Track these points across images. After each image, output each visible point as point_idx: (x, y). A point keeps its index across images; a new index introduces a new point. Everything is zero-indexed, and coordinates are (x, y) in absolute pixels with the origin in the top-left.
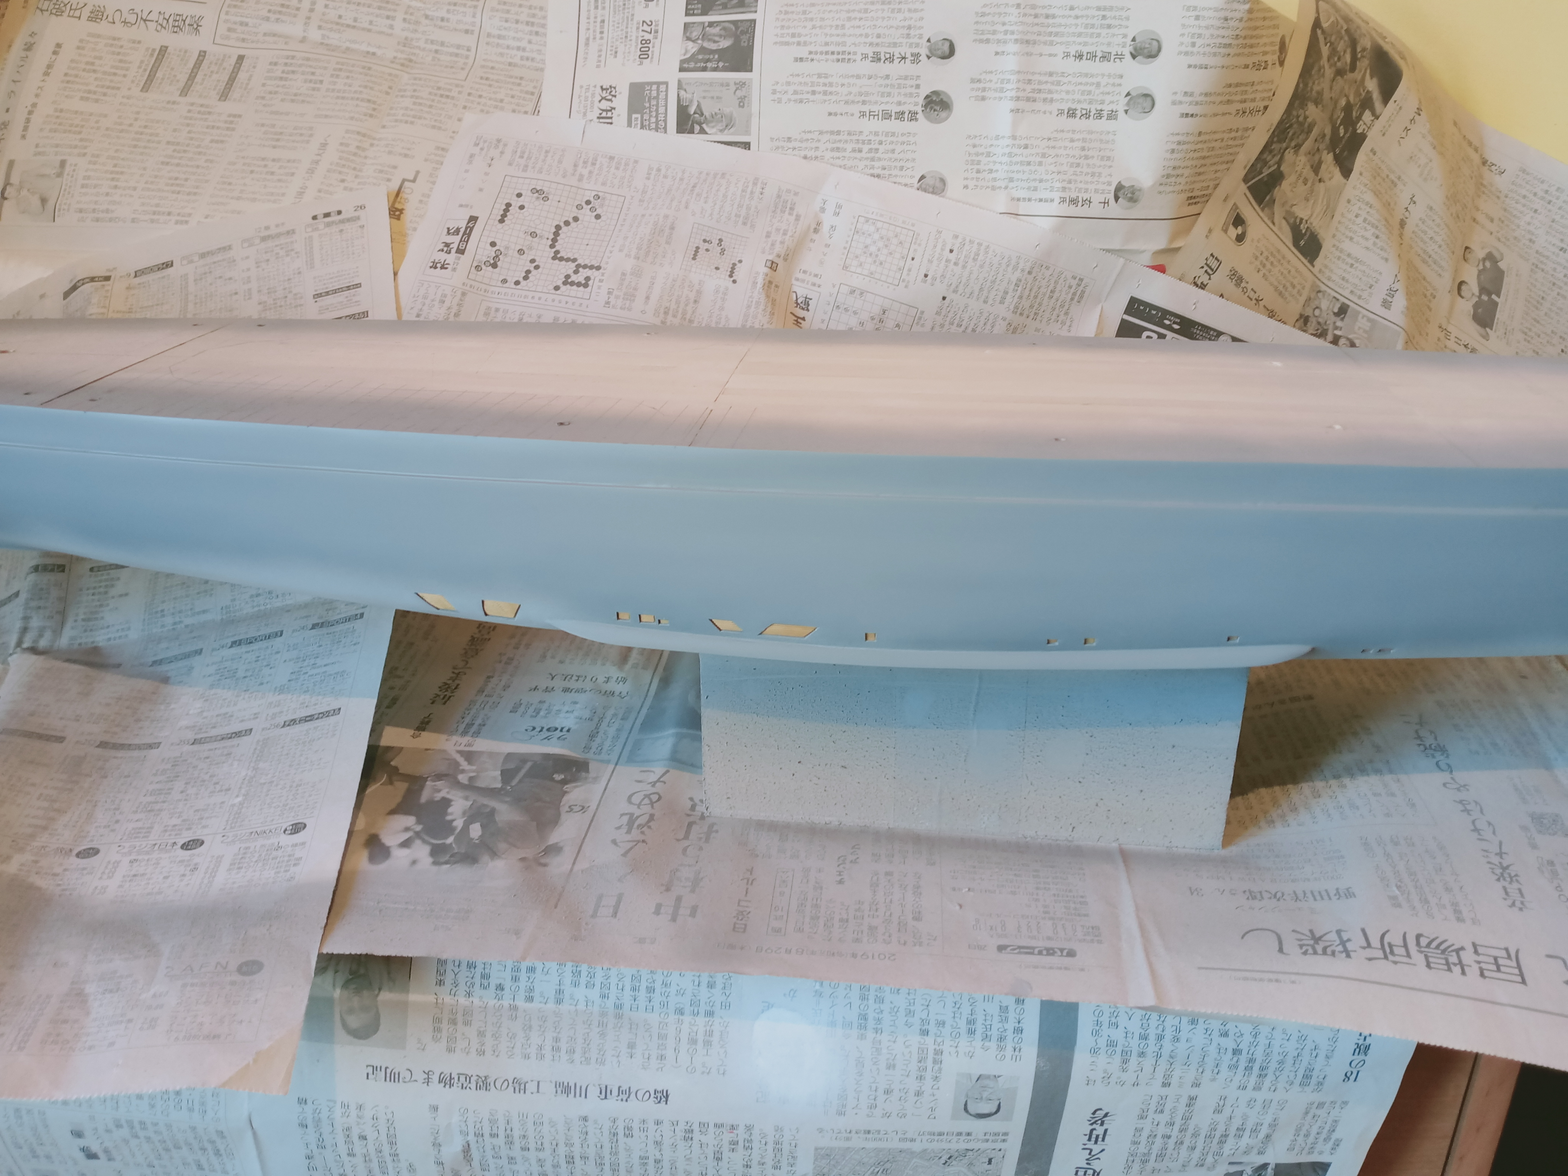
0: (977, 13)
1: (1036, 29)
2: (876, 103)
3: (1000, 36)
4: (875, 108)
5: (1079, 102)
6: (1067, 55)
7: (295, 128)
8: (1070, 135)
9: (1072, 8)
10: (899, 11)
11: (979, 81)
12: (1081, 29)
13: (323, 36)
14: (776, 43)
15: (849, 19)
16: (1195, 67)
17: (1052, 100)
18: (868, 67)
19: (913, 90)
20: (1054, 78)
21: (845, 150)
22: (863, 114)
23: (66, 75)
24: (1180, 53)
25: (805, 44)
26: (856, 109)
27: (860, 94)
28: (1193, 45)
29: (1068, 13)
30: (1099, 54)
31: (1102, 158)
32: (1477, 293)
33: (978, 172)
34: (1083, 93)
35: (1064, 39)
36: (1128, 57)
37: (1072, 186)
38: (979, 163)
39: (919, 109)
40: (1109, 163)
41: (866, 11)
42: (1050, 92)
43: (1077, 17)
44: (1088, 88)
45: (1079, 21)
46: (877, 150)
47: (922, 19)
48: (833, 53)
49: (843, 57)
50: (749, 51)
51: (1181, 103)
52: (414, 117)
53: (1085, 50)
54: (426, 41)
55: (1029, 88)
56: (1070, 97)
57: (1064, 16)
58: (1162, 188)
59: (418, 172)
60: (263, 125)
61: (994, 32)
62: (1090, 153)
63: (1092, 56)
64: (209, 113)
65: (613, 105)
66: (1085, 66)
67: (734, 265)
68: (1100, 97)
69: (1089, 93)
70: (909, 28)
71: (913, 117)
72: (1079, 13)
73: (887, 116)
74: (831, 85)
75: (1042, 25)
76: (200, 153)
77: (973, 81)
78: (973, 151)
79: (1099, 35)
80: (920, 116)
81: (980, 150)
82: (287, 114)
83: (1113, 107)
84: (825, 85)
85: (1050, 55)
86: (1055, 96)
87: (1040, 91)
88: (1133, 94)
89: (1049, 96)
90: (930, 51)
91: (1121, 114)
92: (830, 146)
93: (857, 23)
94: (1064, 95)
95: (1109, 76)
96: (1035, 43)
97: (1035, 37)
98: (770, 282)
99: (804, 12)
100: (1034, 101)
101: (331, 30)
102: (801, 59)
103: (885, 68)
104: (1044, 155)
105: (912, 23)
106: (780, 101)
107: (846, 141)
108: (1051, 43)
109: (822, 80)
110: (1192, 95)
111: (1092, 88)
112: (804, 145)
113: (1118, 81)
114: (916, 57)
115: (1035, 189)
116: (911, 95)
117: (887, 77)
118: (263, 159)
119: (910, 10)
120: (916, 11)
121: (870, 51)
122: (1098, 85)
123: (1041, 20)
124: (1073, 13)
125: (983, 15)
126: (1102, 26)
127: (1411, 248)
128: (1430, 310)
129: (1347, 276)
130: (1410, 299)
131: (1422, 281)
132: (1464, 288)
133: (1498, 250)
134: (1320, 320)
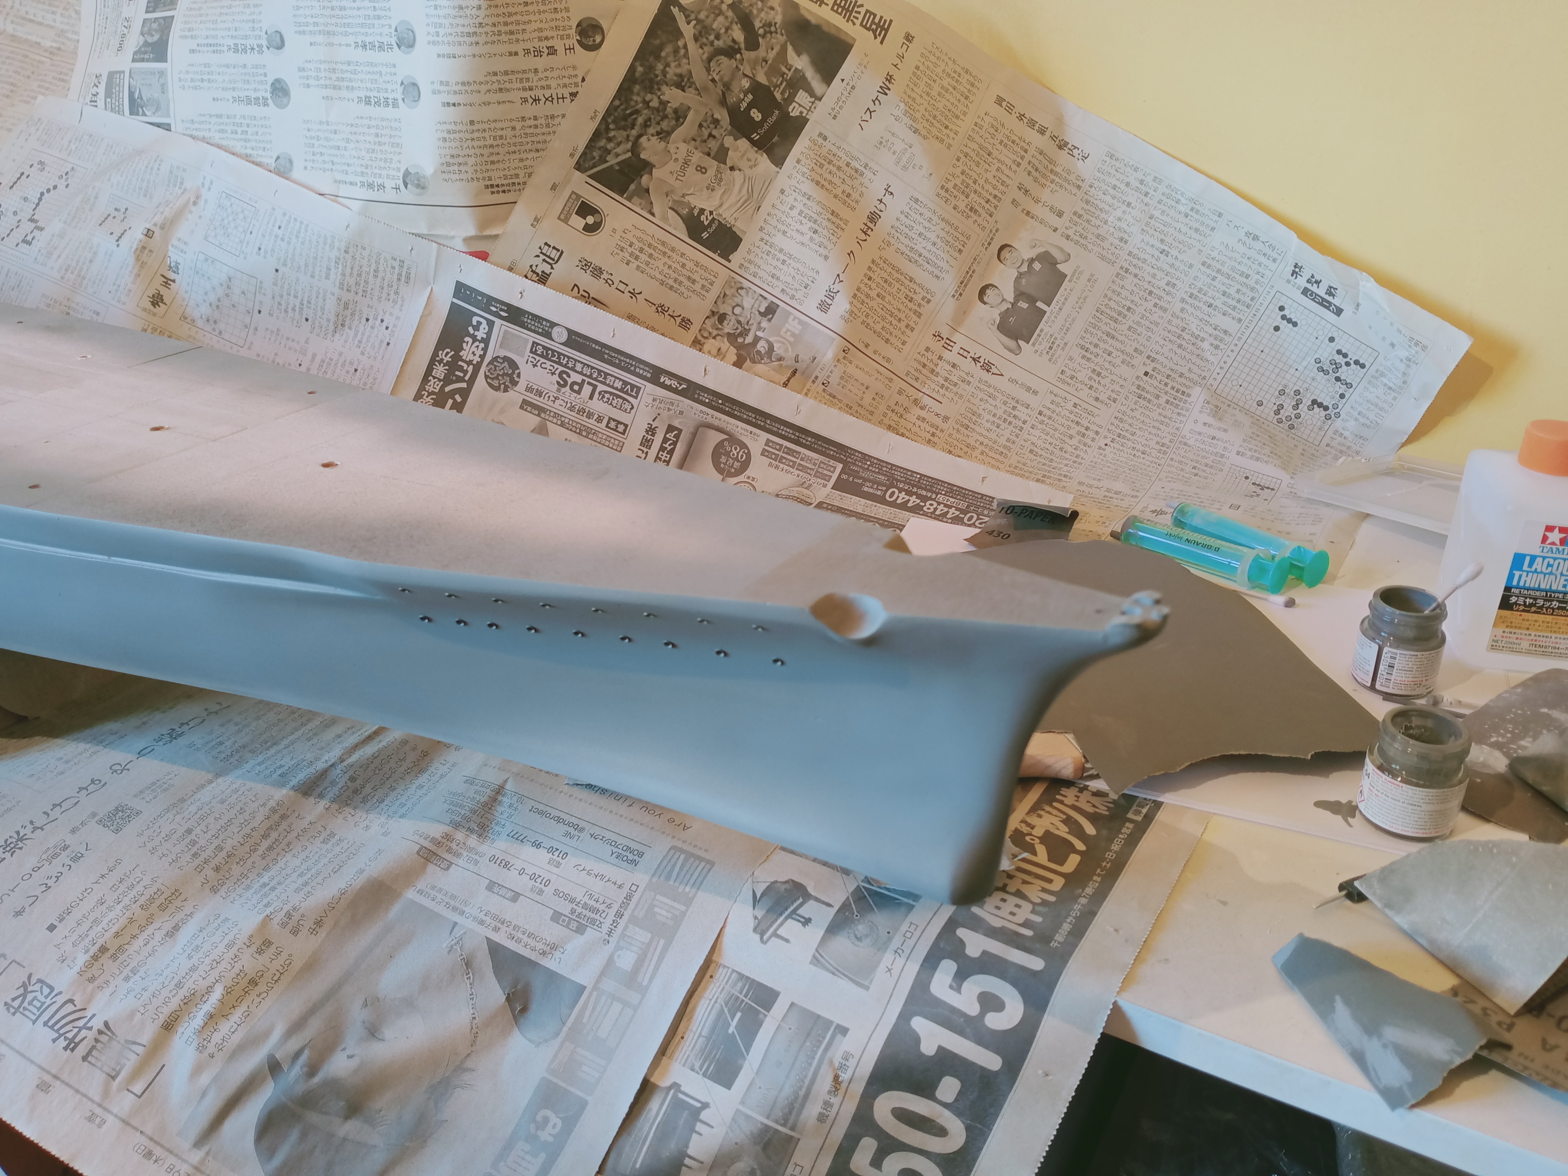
0: (294, 8)
1: (334, 21)
2: (241, 89)
3: (311, 28)
4: (241, 94)
5: (370, 90)
6: (357, 45)
8: (367, 122)
10: (248, 6)
11: (303, 70)
12: (362, 20)
14: (180, 38)
16: (444, 56)
17: (352, 88)
18: (232, 57)
19: (263, 78)
20: (351, 67)
22: (234, 100)
24: (430, 42)
25: (196, 37)
26: (229, 95)
27: (230, 81)
29: (353, 5)
30: (377, 44)
31: (393, 145)
32: (1010, 297)
33: (313, 154)
34: (372, 81)
35: (353, 30)
36: (395, 47)
37: (369, 171)
38: (312, 145)
39: (268, 95)
40: (397, 150)
41: (230, 7)
42: (350, 80)
43: (358, 9)
44: (375, 77)
45: (361, 13)
47: (261, 13)
48: (211, 45)
49: (217, 49)
50: (167, 44)
51: (441, 92)
53: (367, 40)
56: (365, 85)
57: (350, 8)
58: (446, 176)
61: (307, 24)
62: (383, 140)
63: (373, 46)
65: (98, 90)
66: (369, 55)
67: (124, 231)
68: (385, 86)
69: (377, 81)
70: (253, 21)
71: (266, 102)
72: (359, 5)
73: (249, 101)
74: (213, 73)
75: (338, 17)
77: (299, 70)
78: (309, 134)
79: (374, 26)
80: (270, 102)
81: (314, 133)
84: (207, 74)
85: (346, 45)
86: (355, 84)
87: (342, 79)
88: (405, 83)
89: (350, 84)
90: (269, 42)
91: (400, 102)
94: (360, 84)
95: (386, 65)
96: (334, 34)
97: (334, 28)
98: (143, 248)
100: (339, 88)
102: (193, 51)
104: (348, 141)
105: (254, 17)
106: (183, 86)
108: (345, 34)
109: (207, 69)
110: (448, 84)
113: (393, 70)
115: (346, 172)
117: (245, 66)
119: (254, 6)
120: (257, 6)
121: (231, 43)
122: (381, 74)
125: (298, 8)
126: (375, 17)
127: (889, 244)
128: (920, 315)
129: (778, 274)
130: (863, 303)
131: (907, 282)
132: (988, 292)
133: (1062, 250)
134: (741, 319)
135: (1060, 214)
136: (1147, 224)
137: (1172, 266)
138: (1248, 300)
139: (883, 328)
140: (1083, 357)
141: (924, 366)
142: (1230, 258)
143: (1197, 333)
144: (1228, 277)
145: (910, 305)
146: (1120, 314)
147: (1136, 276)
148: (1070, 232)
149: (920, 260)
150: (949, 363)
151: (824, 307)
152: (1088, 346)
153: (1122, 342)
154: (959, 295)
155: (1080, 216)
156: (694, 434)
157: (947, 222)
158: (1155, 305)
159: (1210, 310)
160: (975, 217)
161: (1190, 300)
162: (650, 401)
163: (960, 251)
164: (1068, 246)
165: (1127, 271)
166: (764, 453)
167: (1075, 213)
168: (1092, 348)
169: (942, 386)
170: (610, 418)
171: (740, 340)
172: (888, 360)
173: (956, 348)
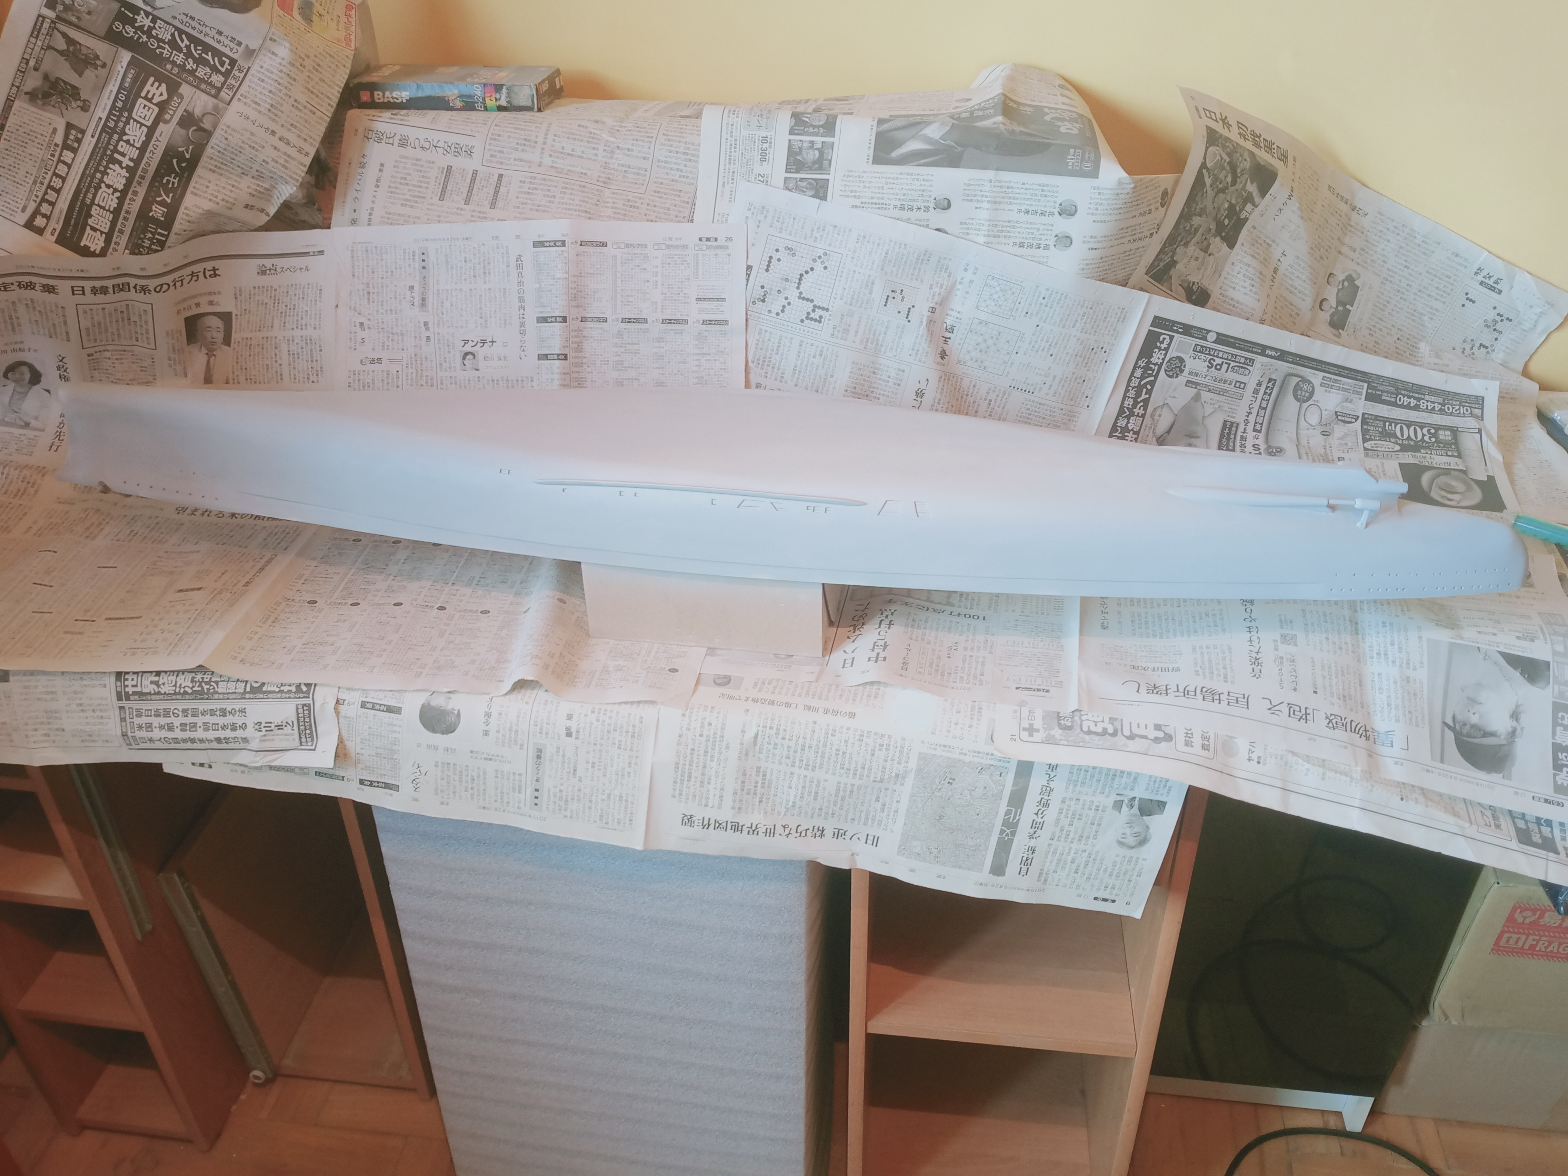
0: (965, 184)
1: (998, 194)
3: (978, 198)
5: (1026, 238)
6: (1020, 211)
9: (1023, 184)
11: (965, 223)
12: (1028, 197)
15: (887, 183)
16: (1098, 221)
17: (1010, 237)
18: (897, 213)
20: (1012, 224)
23: (390, 187)
24: (1089, 213)
25: (859, 197)
28: (1097, 209)
29: (1021, 186)
30: (1039, 212)
32: (1334, 305)
34: (1028, 233)
35: (1018, 201)
36: (1057, 214)
42: (1009, 232)
43: (1026, 189)
44: (1031, 231)
45: (1028, 192)
47: (931, 185)
48: (876, 204)
49: (882, 207)
51: (1090, 241)
53: (1031, 209)
54: (619, 165)
55: (995, 229)
56: (1020, 235)
57: (1019, 188)
61: (975, 195)
63: (1035, 212)
64: (484, 218)
66: (1030, 218)
68: (1040, 237)
69: (1033, 234)
70: (923, 191)
72: (1028, 187)
77: (961, 222)
79: (1039, 200)
85: (1009, 210)
86: (1011, 235)
87: (1002, 231)
88: (1059, 236)
89: (1007, 234)
90: (936, 205)
91: (1052, 247)
93: (891, 186)
94: (1017, 234)
95: (1045, 225)
96: (999, 203)
99: (859, 177)
100: (999, 237)
101: (557, 157)
102: (857, 207)
103: (907, 214)
105: (924, 188)
108: (1010, 203)
110: (1095, 237)
111: (1034, 231)
113: (1050, 228)
117: (909, 219)
119: (924, 180)
120: (928, 180)
121: (898, 203)
122: (1038, 229)
124: (1024, 186)
125: (968, 185)
126: (1040, 195)
132: (1324, 303)
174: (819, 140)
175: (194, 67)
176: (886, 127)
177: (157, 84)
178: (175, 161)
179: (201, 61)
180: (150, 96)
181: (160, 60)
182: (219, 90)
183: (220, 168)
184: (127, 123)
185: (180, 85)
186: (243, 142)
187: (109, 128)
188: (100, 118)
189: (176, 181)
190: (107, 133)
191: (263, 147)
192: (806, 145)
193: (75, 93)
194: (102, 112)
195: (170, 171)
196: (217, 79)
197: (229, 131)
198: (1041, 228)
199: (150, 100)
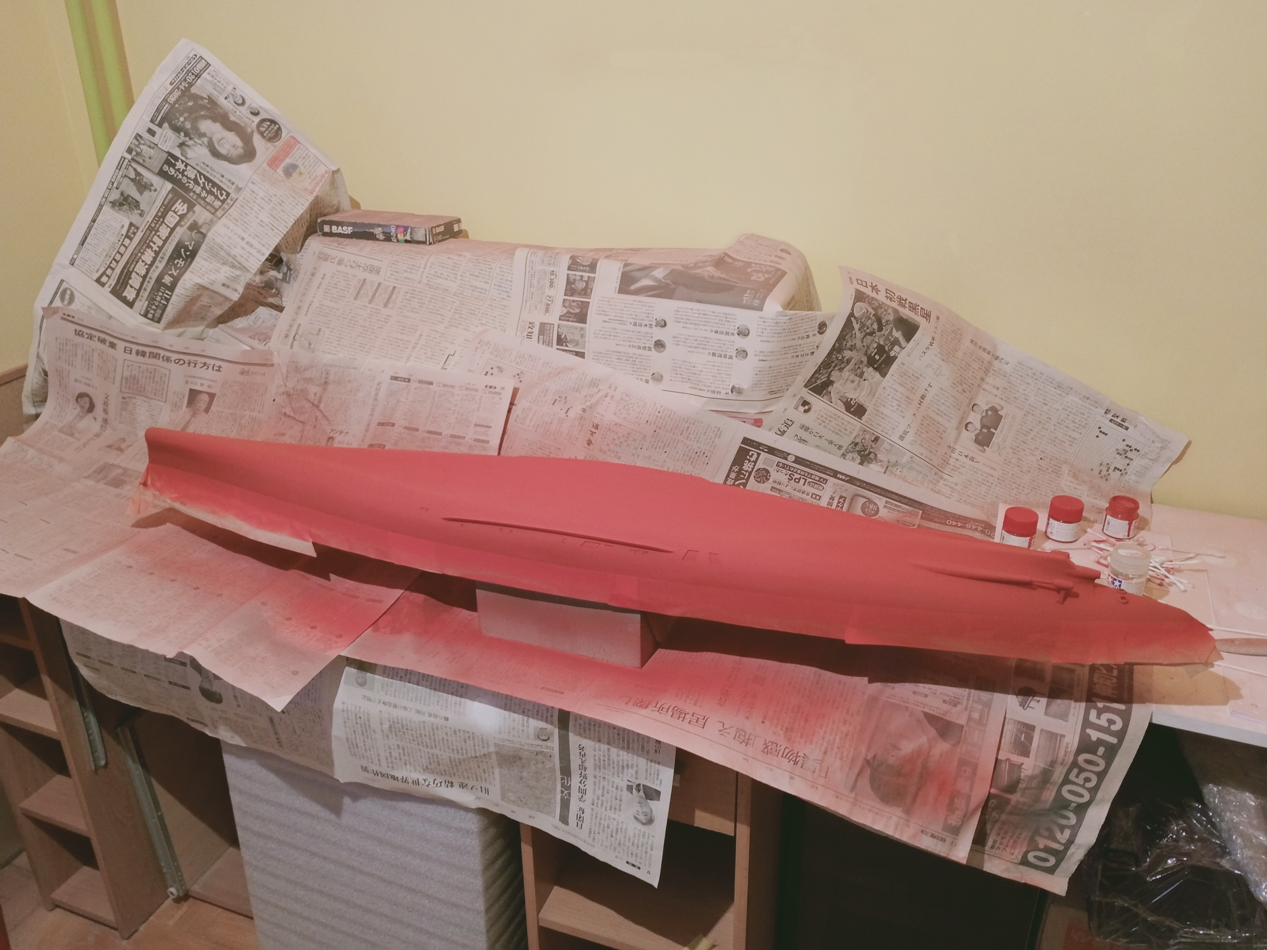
0: (675, 311)
1: (699, 319)
2: (635, 342)
3: (684, 321)
4: (635, 344)
5: (717, 350)
6: (712, 331)
7: (411, 325)
8: (713, 364)
9: (714, 312)
10: (645, 306)
11: (677, 338)
12: (717, 321)
13: (428, 281)
14: (596, 314)
15: (625, 307)
16: (764, 341)
17: (706, 349)
18: (631, 327)
19: (650, 339)
20: (707, 340)
21: (622, 359)
22: (630, 346)
23: (326, 289)
24: (757, 335)
25: (608, 315)
26: (627, 343)
27: (629, 338)
28: (763, 333)
29: (712, 314)
30: (725, 332)
31: (726, 375)
32: (979, 427)
33: (676, 374)
34: (718, 347)
35: (711, 324)
36: (736, 334)
37: (713, 385)
38: (676, 370)
39: (652, 346)
40: (729, 377)
41: (632, 304)
42: (705, 345)
43: (716, 316)
44: (720, 345)
45: (717, 318)
46: (635, 361)
47: (653, 310)
48: (618, 320)
49: (622, 322)
50: (586, 314)
51: (758, 355)
52: (459, 324)
53: (719, 330)
54: (469, 286)
55: (696, 343)
56: (713, 348)
57: (711, 315)
58: (753, 389)
59: (455, 352)
60: (399, 322)
61: (682, 319)
62: (721, 372)
63: (722, 333)
64: (379, 313)
65: (533, 331)
66: (719, 336)
67: (569, 409)
68: (726, 350)
69: (721, 347)
70: (648, 313)
71: (650, 349)
72: (717, 315)
73: (639, 348)
74: (617, 333)
75: (702, 318)
76: (373, 333)
77: (674, 337)
78: (674, 365)
79: (724, 324)
80: (653, 349)
81: (677, 365)
82: (409, 317)
83: (731, 354)
84: (615, 333)
85: (705, 330)
86: (707, 347)
87: (701, 344)
88: (739, 350)
89: (705, 347)
90: (656, 323)
91: (734, 357)
92: (617, 357)
93: (628, 309)
94: (710, 347)
95: (729, 341)
96: (699, 325)
97: (699, 322)
98: (582, 417)
99: (609, 301)
100: (698, 348)
101: (431, 278)
102: (606, 322)
103: (638, 329)
104: (701, 371)
105: (649, 312)
106: (597, 337)
107: (623, 356)
108: (706, 325)
109: (614, 331)
110: (763, 352)
111: (722, 345)
112: (606, 356)
113: (732, 344)
114: (651, 325)
115: (698, 385)
116: (649, 340)
117: (639, 332)
118: (397, 339)
119: (649, 306)
120: (651, 307)
121: (632, 321)
122: (724, 344)
123: (702, 316)
124: (714, 314)
125: (678, 311)
126: (725, 321)
127: (929, 408)
128: (941, 438)
129: (880, 423)
130: (920, 436)
131: (937, 424)
132: (969, 425)
133: (999, 405)
134: (864, 444)
135: (998, 389)
136: (1037, 392)
137: (1049, 410)
138: (1084, 424)
139: (928, 446)
140: (1013, 452)
141: (945, 461)
142: (1076, 407)
143: (1062, 439)
144: (1075, 415)
145: (938, 434)
146: (1027, 432)
147: (1033, 415)
148: (1003, 397)
149: (942, 414)
150: (954, 459)
151: (902, 438)
152: (1014, 447)
153: (1030, 445)
154: (958, 428)
155: (1006, 389)
156: (852, 499)
157: (954, 398)
158: (1043, 428)
159: (1067, 429)
160: (964, 394)
161: (1058, 425)
162: (832, 485)
163: (959, 409)
164: (1003, 403)
165: (1029, 413)
166: (885, 507)
167: (1004, 388)
168: (1016, 449)
169: (953, 469)
170: (813, 494)
171: (862, 453)
172: (931, 460)
173: (957, 452)
174: (586, 275)
175: (206, 195)
176: (628, 268)
177: (182, 204)
178: (182, 250)
179: (210, 192)
180: (176, 210)
181: (187, 190)
182: (216, 210)
183: (210, 259)
184: (161, 225)
185: (195, 205)
186: (223, 242)
187: (151, 227)
188: (148, 222)
189: (183, 263)
190: (149, 230)
191: (235, 247)
192: (578, 278)
193: (137, 204)
194: (149, 218)
195: (179, 256)
196: (217, 204)
197: (216, 235)
198: (727, 343)
199: (176, 213)
